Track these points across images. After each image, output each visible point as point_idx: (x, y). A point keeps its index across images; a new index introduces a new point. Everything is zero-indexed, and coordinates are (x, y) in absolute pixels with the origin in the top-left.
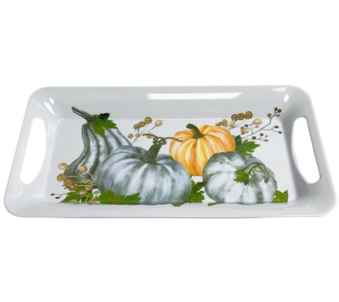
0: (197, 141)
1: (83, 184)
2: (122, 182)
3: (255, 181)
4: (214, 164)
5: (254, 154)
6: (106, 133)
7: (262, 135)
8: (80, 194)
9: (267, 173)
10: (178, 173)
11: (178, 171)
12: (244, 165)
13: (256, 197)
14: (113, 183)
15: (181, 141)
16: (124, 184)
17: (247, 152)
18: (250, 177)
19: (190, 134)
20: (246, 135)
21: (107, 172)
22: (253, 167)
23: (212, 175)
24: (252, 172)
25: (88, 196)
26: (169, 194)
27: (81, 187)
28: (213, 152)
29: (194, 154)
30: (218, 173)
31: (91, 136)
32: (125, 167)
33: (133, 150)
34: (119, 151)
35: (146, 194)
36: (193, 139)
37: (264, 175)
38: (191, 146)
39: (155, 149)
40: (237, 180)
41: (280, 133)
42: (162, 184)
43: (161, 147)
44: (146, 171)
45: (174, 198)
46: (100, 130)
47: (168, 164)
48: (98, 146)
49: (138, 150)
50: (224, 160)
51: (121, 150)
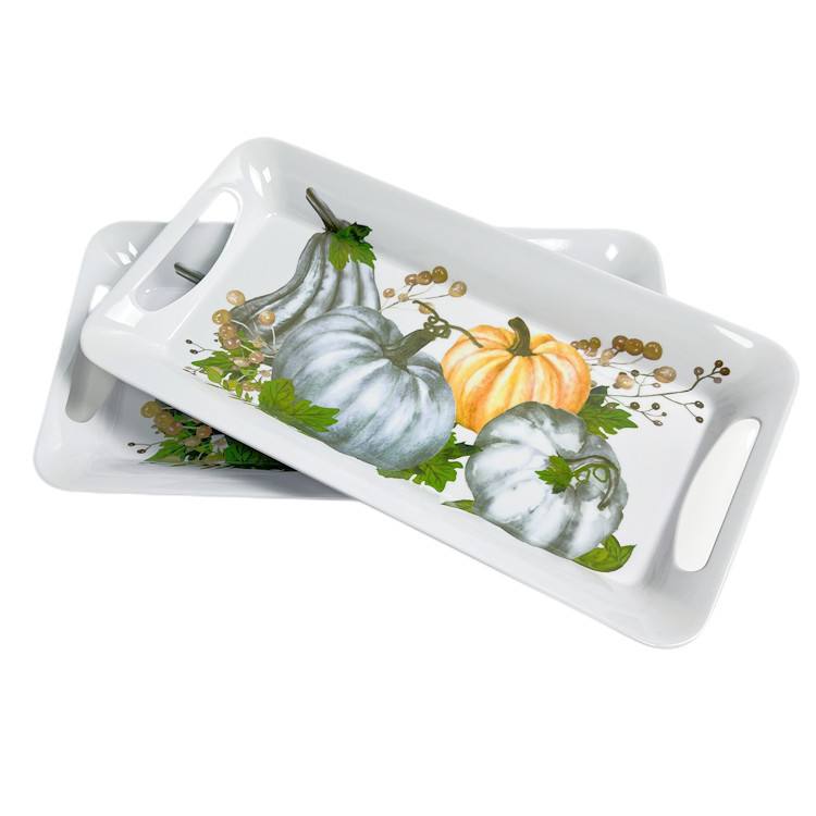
0: (511, 359)
1: (251, 346)
2: (321, 374)
3: (580, 493)
4: (517, 421)
5: (611, 440)
6: (349, 268)
7: (655, 407)
8: (236, 362)
9: (615, 490)
10: (435, 405)
11: (437, 402)
12: (576, 451)
13: (561, 527)
14: (303, 369)
15: (480, 346)
16: (321, 381)
17: (601, 429)
18: (574, 481)
19: (505, 338)
20: (621, 391)
21: (305, 342)
22: (592, 465)
23: (499, 440)
24: (586, 473)
25: (246, 373)
26: (394, 439)
27: (245, 350)
28: (531, 396)
29: (489, 383)
30: (515, 442)
31: (317, 261)
32: (344, 348)
33: (378, 323)
34: (350, 312)
35: (351, 419)
36: (506, 353)
37: (605, 491)
38: (494, 364)
39: (421, 338)
40: (543, 475)
41: (700, 420)
42: (392, 412)
43: (433, 339)
44: (377, 373)
45: (398, 450)
46: (341, 257)
47: (427, 380)
48: (319, 287)
49: (388, 326)
50: (542, 423)
51: (356, 313)
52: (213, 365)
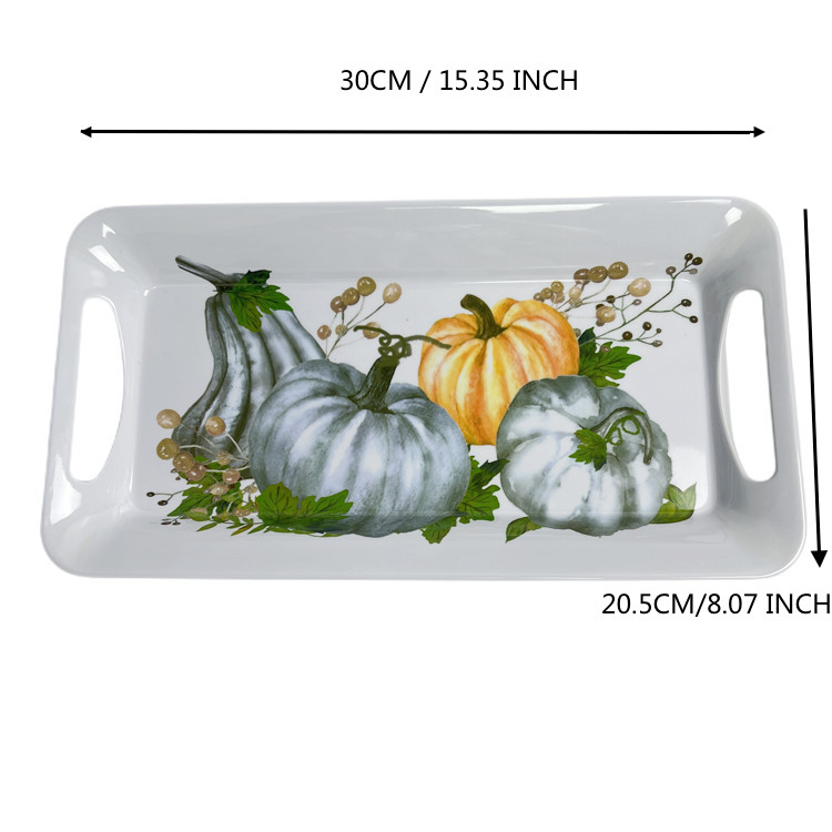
0: (485, 345)
1: (217, 466)
2: (308, 461)
3: (621, 458)
4: (525, 412)
5: (623, 384)
6: (266, 324)
7: (647, 327)
8: (214, 492)
9: (652, 436)
10: (438, 436)
11: (439, 431)
12: (597, 415)
13: (621, 501)
14: (286, 464)
15: (447, 347)
16: (312, 467)
17: (608, 378)
18: (610, 448)
19: (468, 325)
20: (607, 326)
21: (271, 433)
22: (619, 421)
23: (518, 442)
24: (616, 433)
25: (231, 499)
26: (418, 492)
27: (215, 474)
28: (525, 377)
29: (478, 385)
30: (535, 436)
31: (228, 333)
32: (314, 420)
33: (332, 372)
34: (297, 375)
35: (364, 493)
36: (477, 341)
37: (643, 442)
38: (471, 359)
39: (384, 368)
40: (579, 456)
41: (694, 319)
42: (401, 466)
43: (397, 364)
44: (363, 431)
45: (429, 503)
46: (250, 313)
47: (416, 412)
48: (249, 363)
49: (344, 372)
50: (549, 401)
51: (302, 374)
52: (190, 508)
